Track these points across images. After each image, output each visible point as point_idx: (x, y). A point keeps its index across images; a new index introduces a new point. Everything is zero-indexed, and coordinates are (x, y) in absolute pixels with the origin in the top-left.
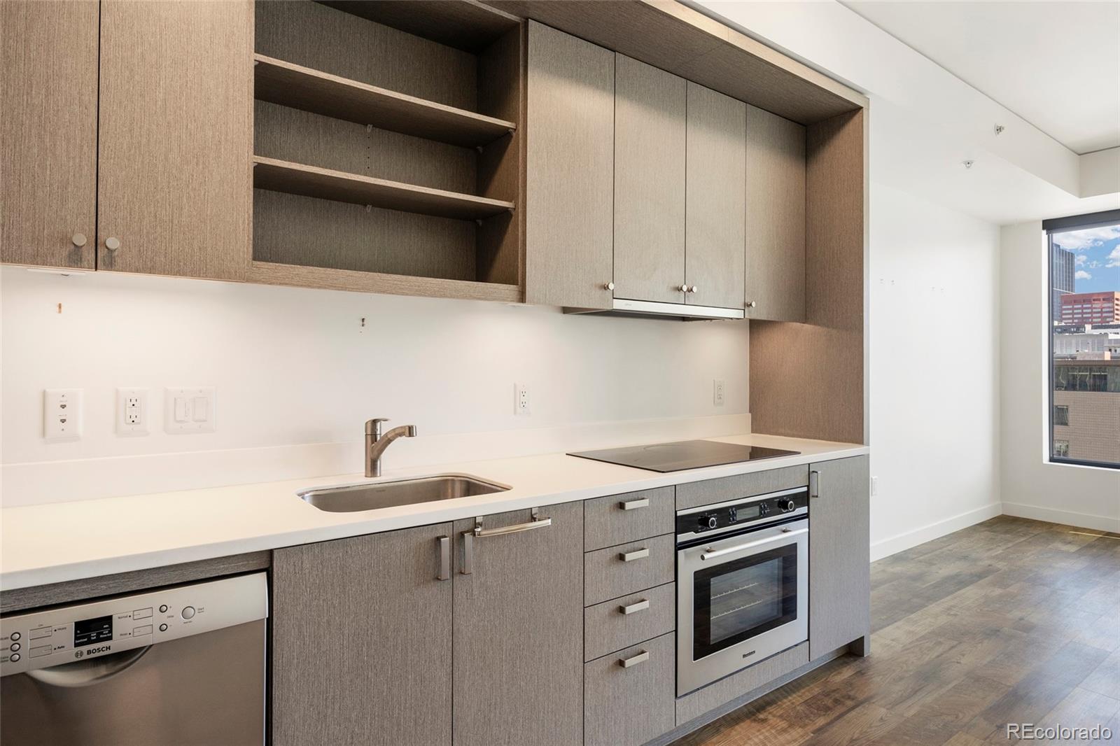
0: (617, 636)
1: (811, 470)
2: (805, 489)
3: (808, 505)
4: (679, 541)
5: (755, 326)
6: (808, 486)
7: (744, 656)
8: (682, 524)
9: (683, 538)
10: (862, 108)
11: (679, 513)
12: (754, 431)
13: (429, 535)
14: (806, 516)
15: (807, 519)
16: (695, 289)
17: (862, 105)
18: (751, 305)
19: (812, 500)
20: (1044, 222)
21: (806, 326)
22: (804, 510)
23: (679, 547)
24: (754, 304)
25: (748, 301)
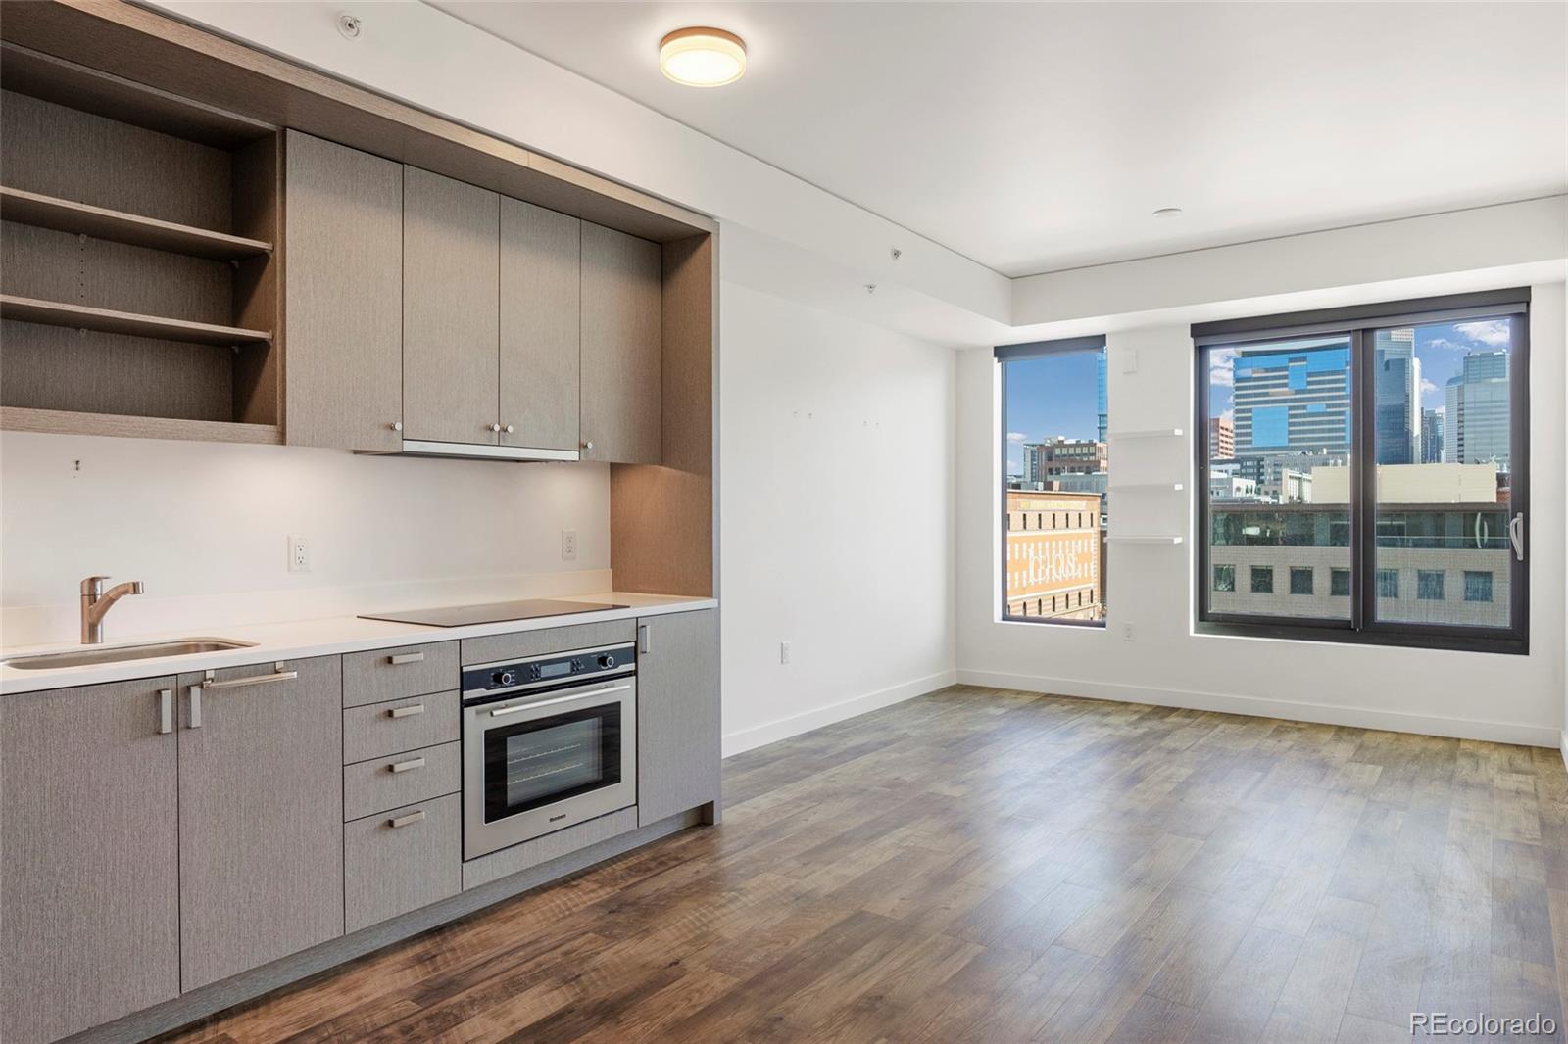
0: (388, 795)
1: (639, 625)
2: (633, 644)
3: (636, 662)
4: (465, 698)
5: (615, 469)
6: (636, 642)
7: (551, 820)
8: (467, 680)
9: (468, 695)
10: (710, 233)
11: (465, 669)
12: (615, 589)
13: (149, 688)
14: (634, 673)
15: (634, 677)
16: (510, 429)
17: (709, 231)
18: (586, 446)
19: (640, 657)
20: (996, 349)
21: (663, 468)
22: (631, 667)
23: (465, 704)
24: (590, 445)
25: (584, 441)
